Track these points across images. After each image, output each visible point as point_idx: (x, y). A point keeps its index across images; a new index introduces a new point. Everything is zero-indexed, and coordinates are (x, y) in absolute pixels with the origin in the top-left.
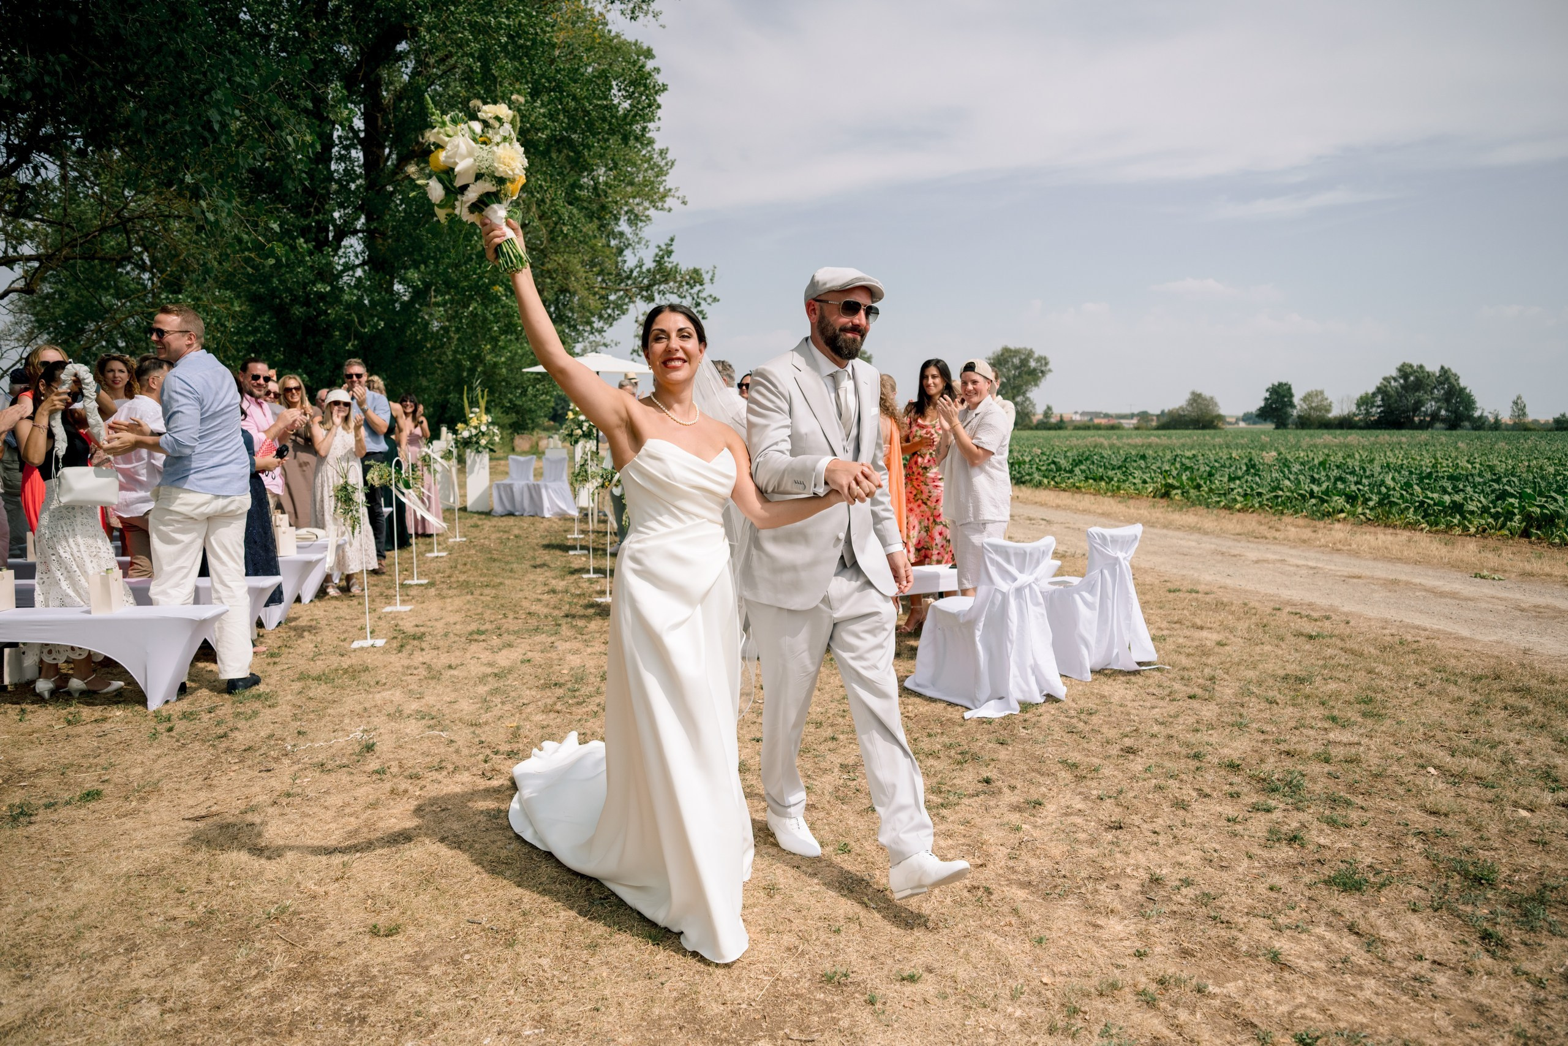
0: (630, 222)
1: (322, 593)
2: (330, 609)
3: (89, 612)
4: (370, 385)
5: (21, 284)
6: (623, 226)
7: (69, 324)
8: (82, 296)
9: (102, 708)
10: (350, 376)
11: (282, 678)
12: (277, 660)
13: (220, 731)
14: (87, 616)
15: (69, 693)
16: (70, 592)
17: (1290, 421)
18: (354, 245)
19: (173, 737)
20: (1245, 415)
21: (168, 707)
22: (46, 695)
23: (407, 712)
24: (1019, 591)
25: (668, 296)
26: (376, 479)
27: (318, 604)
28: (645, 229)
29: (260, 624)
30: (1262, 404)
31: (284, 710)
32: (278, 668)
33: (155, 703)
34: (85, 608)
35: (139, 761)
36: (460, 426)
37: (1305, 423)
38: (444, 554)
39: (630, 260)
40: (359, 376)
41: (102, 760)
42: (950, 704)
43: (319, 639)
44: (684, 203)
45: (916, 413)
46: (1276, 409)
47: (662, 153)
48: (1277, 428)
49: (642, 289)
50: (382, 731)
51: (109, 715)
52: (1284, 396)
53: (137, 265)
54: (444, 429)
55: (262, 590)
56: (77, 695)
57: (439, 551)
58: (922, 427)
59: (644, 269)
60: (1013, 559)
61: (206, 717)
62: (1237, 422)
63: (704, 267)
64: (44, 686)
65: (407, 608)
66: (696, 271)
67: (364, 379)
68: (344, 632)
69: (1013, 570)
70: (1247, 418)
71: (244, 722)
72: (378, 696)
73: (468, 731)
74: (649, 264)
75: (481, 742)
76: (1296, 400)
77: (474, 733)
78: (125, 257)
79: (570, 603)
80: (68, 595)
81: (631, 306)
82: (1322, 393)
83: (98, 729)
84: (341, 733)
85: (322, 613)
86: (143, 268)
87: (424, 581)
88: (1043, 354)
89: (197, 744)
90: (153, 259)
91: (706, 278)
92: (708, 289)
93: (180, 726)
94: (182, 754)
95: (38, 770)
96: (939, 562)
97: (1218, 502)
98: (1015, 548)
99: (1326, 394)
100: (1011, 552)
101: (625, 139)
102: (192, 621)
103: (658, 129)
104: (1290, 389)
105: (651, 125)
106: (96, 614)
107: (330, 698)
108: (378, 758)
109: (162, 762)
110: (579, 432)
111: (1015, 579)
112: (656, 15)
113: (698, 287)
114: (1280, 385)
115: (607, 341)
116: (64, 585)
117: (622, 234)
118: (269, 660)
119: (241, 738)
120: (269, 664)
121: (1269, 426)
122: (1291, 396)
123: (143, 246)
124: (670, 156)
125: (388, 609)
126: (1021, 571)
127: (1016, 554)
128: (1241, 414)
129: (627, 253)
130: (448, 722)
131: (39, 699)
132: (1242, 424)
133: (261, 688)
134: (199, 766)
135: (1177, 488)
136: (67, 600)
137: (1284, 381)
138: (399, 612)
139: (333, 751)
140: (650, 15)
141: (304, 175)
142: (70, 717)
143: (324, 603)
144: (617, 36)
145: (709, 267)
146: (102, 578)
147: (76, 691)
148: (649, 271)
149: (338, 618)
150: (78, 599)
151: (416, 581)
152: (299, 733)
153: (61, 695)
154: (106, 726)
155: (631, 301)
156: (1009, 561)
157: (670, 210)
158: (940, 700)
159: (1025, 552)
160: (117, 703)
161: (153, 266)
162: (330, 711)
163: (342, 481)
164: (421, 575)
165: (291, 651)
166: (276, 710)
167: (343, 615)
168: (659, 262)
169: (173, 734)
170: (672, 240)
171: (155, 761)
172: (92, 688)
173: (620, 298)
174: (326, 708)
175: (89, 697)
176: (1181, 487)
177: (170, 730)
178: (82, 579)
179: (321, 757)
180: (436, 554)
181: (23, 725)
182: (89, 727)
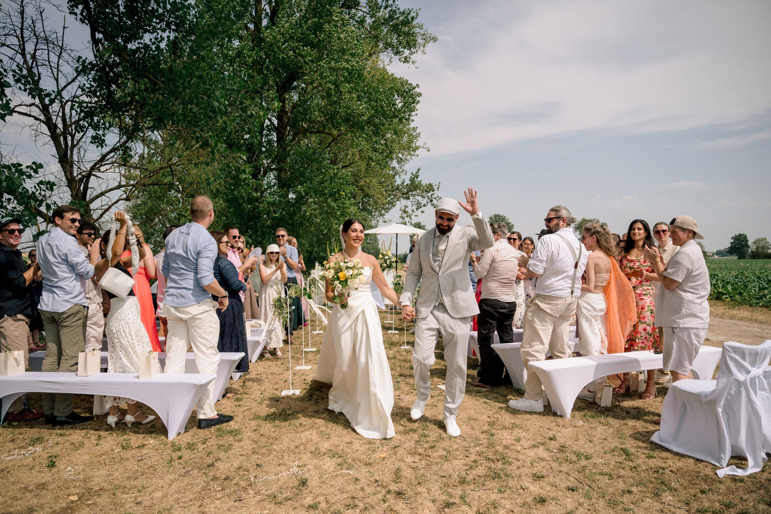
0: (398, 162)
1: (262, 356)
2: (267, 367)
3: (138, 377)
4: (290, 242)
5: (124, 196)
6: (394, 164)
7: (147, 218)
8: (153, 204)
9: (142, 436)
10: (278, 236)
11: (244, 418)
12: (240, 403)
13: (209, 461)
14: (137, 380)
15: (125, 424)
16: (128, 364)
17: (747, 254)
18: (271, 177)
19: (181, 464)
20: (717, 251)
21: (179, 437)
22: (113, 425)
23: (323, 450)
24: (753, 380)
25: (416, 197)
26: (293, 293)
27: (260, 363)
28: (405, 165)
29: (231, 378)
30: (729, 246)
31: (247, 445)
32: (242, 409)
33: (172, 435)
34: (136, 374)
35: (160, 485)
36: (325, 262)
37: (755, 256)
38: (322, 332)
39: (398, 181)
40: (283, 236)
41: (138, 483)
42: (697, 460)
43: (263, 388)
44: (428, 151)
45: (625, 252)
46: (738, 248)
47: (414, 129)
48: (739, 258)
49: (403, 194)
50: (309, 467)
51: (147, 443)
52: (743, 241)
53: (176, 191)
54: (317, 264)
55: (234, 361)
56: (130, 425)
57: (319, 330)
58: (631, 261)
59: (405, 184)
60: (747, 357)
61: (201, 447)
62: (713, 255)
63: (434, 183)
64: (112, 420)
65: (309, 367)
66: (430, 184)
67: (286, 238)
68: (276, 384)
69: (747, 365)
70: (719, 253)
71: (223, 453)
72: (302, 435)
73: (364, 470)
74: (408, 182)
75: (377, 481)
76: (750, 243)
77: (369, 472)
78: (171, 186)
79: (400, 366)
80: (126, 366)
81: (398, 202)
82: (765, 239)
83: (139, 454)
84: (284, 468)
85: (263, 370)
86: (179, 192)
87: (315, 349)
88: (604, 222)
89: (196, 471)
90: (183, 188)
91: (435, 188)
92: (437, 193)
93: (186, 454)
94: (186, 480)
95: (100, 490)
96: (643, 349)
97: (758, 303)
98: (750, 349)
99: (768, 240)
100: (747, 352)
101: (401, 120)
102: (196, 385)
103: (417, 115)
104: (746, 237)
105: (413, 113)
106: (142, 379)
107: (274, 435)
108: (311, 492)
109: (175, 487)
110: (385, 265)
111: (748, 372)
112: (413, 63)
113: (431, 193)
114: (740, 235)
115: (386, 220)
116: (124, 360)
117: (394, 168)
118: (236, 403)
119: (223, 468)
120: (236, 406)
121: (735, 258)
122: (747, 241)
123: (179, 182)
124: (418, 131)
125: (298, 368)
126: (753, 365)
127: (750, 354)
128: (715, 251)
129: (397, 177)
130: (350, 460)
131: (109, 428)
132: (716, 257)
133: (232, 425)
134: (196, 492)
135: (726, 294)
136: (127, 369)
137: (742, 233)
138: (305, 370)
139: (280, 483)
140: (411, 63)
141: (257, 134)
142: (124, 443)
143: (263, 363)
144: (392, 75)
145: (437, 183)
146: (147, 357)
147: (130, 422)
148: (407, 185)
149: (272, 374)
150: (132, 368)
151: (310, 350)
152: (257, 465)
153: (121, 426)
154: (144, 451)
155: (398, 199)
156: (744, 358)
157: (418, 156)
158: (690, 457)
159: (757, 353)
160: (151, 432)
161: (183, 191)
162: (275, 447)
163: (278, 296)
164: (313, 345)
165: (248, 396)
166: (242, 444)
167: (274, 371)
168: (412, 180)
169: (181, 461)
170: (419, 170)
171: (170, 485)
172: (138, 421)
173: (392, 199)
174: (272, 444)
175: (137, 427)
176: (728, 293)
177: (180, 458)
178: (134, 356)
179: (274, 489)
180: (317, 332)
181: (98, 448)
182: (134, 452)
